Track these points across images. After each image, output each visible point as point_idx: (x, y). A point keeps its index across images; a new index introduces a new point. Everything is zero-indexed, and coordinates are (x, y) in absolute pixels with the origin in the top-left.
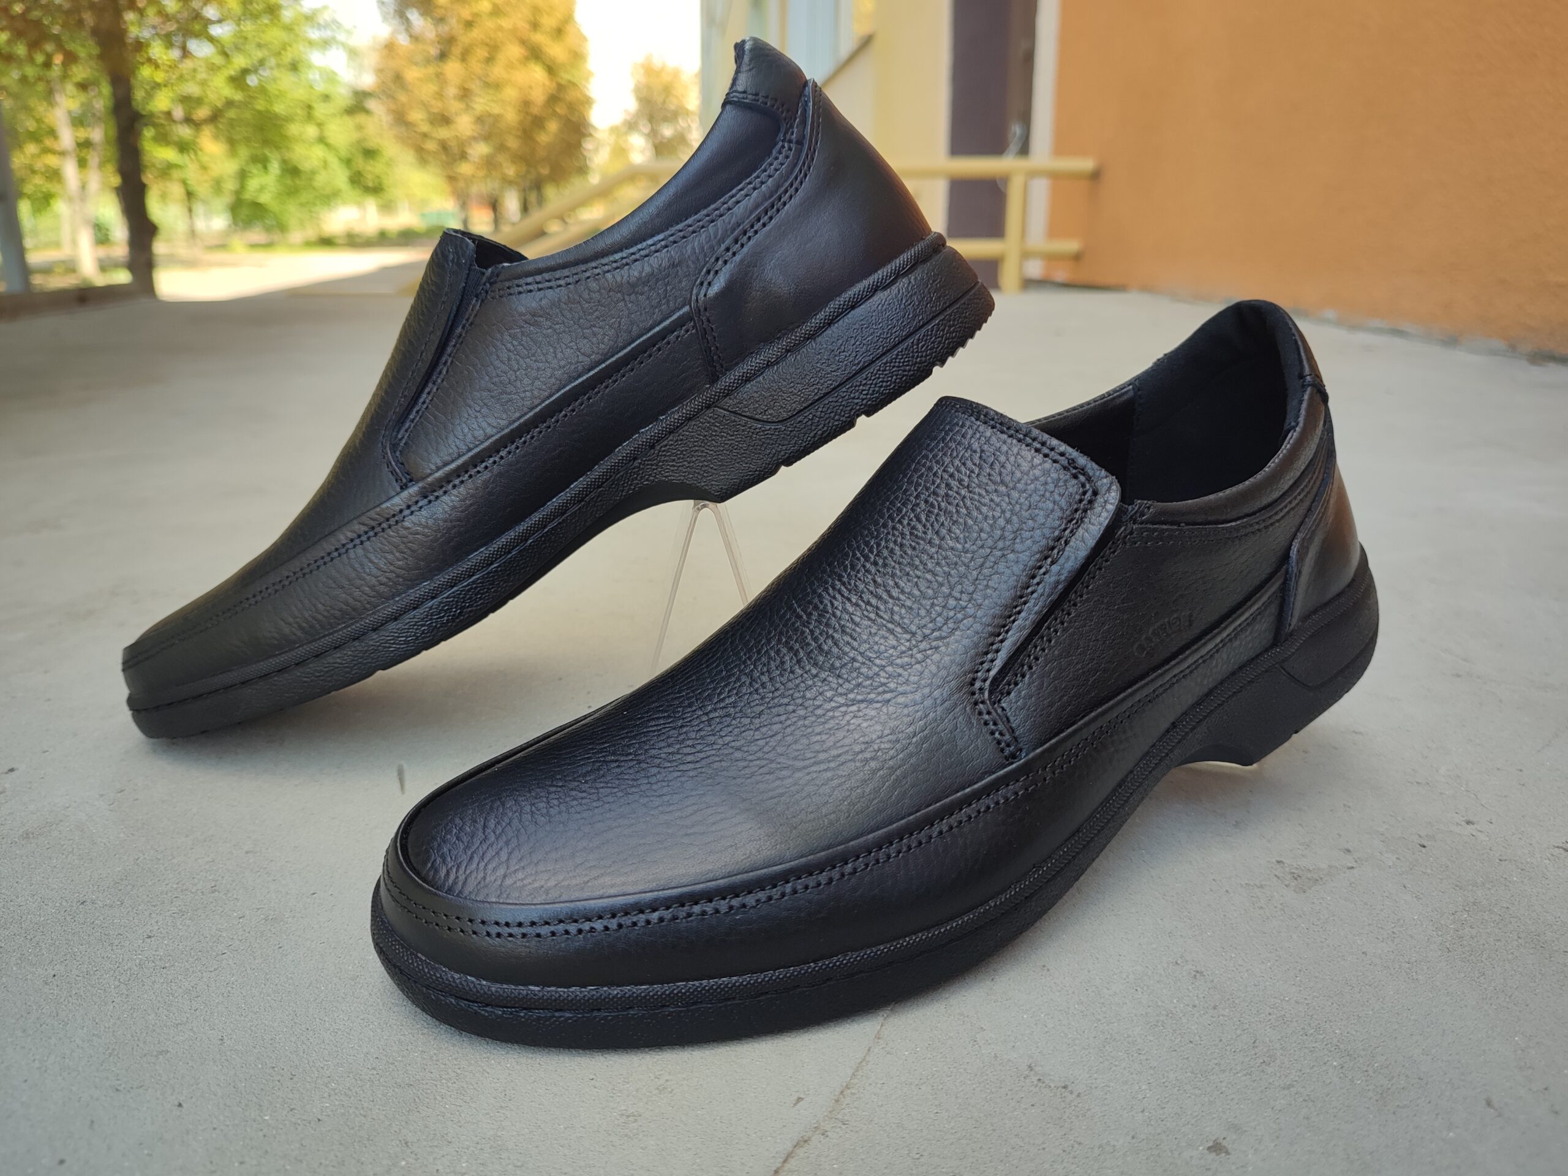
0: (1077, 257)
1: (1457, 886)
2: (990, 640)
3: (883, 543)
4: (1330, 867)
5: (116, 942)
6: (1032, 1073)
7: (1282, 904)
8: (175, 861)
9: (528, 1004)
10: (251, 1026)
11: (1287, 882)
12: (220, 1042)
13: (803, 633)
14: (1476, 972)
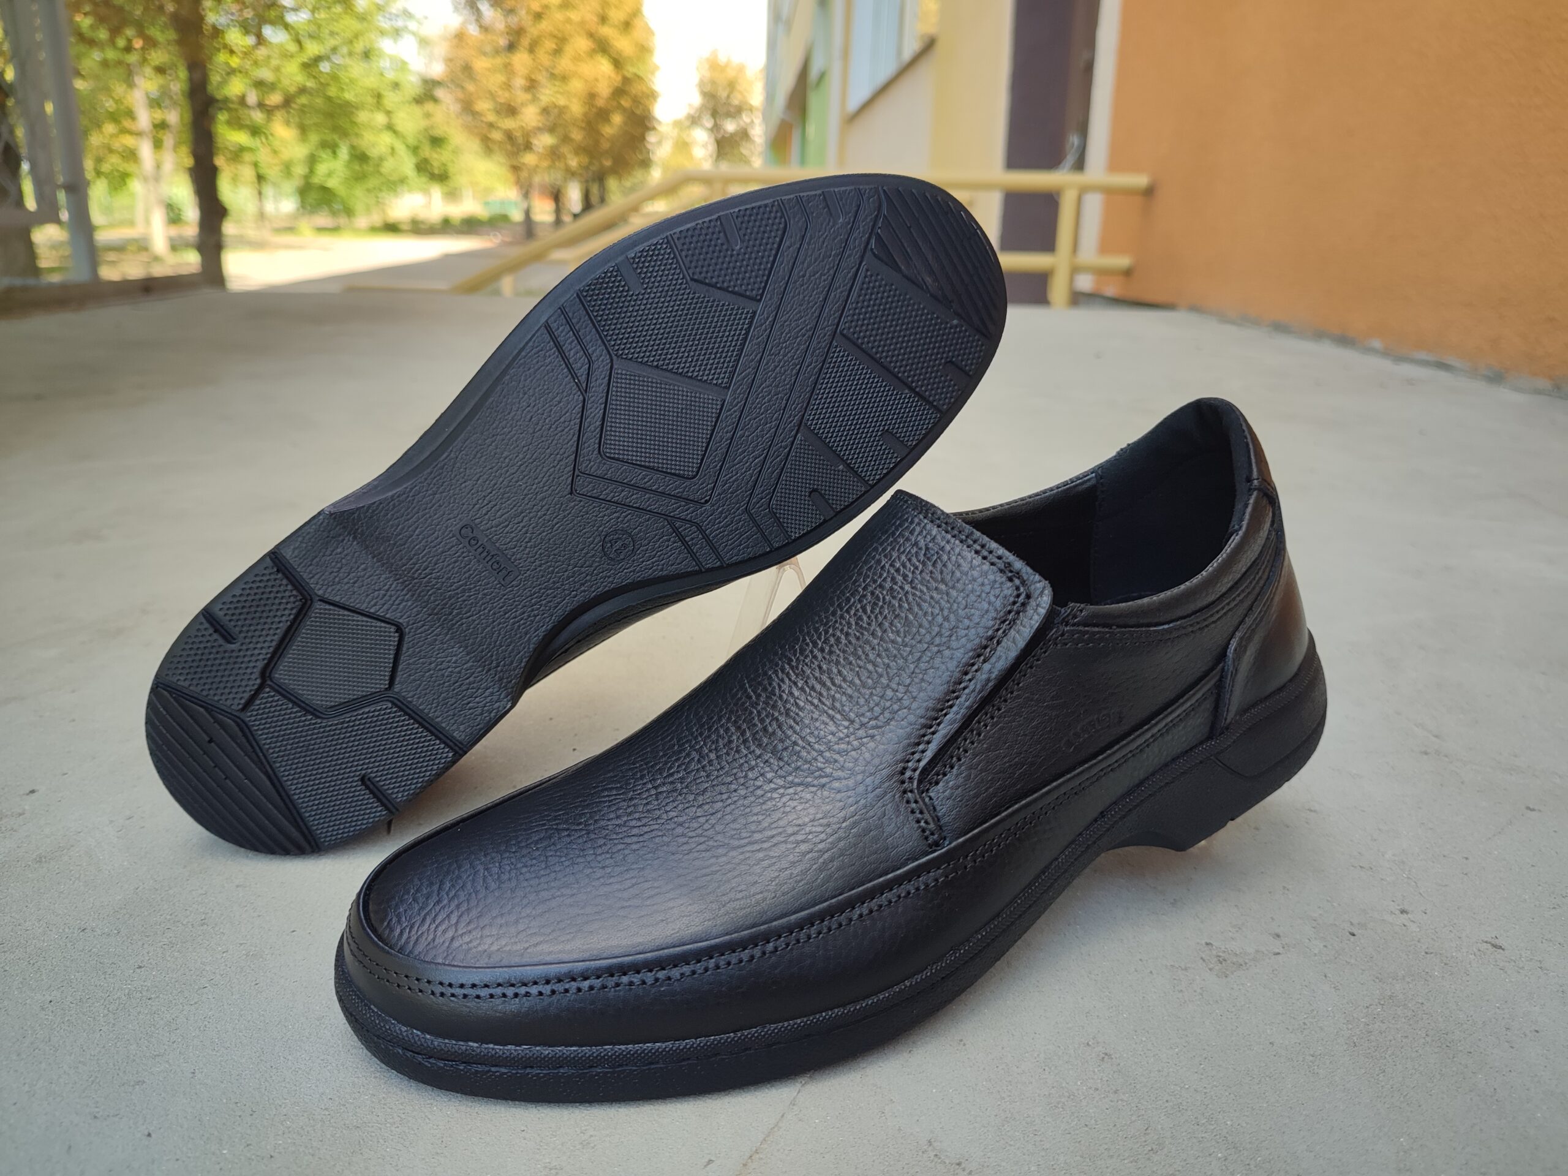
0: (1128, 273)
1: (1377, 978)
2: (922, 732)
3: (831, 631)
4: (1257, 951)
5: (110, 971)
6: (931, 1148)
7: (1201, 988)
8: (171, 892)
9: (468, 1059)
10: (221, 1061)
11: (1211, 966)
12: (191, 1075)
13: (751, 713)
14: (1377, 1069)
